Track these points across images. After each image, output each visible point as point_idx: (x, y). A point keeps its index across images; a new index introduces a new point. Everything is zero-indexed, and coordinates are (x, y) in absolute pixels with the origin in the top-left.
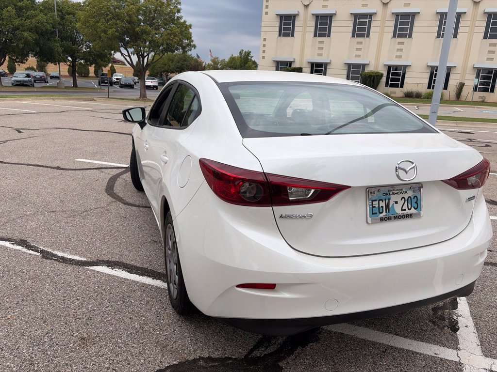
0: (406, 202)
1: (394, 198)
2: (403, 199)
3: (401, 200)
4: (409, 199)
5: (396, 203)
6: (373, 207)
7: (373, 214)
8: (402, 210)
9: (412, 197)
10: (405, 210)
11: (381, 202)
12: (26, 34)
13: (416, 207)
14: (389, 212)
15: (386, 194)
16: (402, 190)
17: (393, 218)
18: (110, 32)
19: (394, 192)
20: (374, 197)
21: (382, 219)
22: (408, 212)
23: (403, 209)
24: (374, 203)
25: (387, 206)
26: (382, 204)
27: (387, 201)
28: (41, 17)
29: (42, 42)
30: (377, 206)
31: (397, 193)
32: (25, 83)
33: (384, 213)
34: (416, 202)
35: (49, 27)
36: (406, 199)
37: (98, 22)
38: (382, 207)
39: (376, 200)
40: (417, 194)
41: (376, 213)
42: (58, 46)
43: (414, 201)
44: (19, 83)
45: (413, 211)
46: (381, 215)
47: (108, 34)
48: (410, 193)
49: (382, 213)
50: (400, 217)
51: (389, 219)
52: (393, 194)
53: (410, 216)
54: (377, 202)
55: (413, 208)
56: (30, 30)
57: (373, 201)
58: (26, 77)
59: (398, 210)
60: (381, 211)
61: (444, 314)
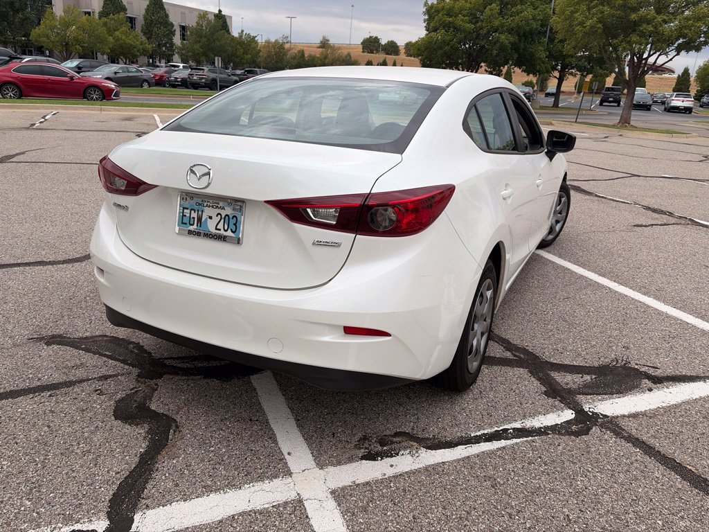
0: (222, 220)
1: (208, 212)
2: (219, 216)
3: (217, 216)
4: (227, 217)
5: (211, 218)
6: (184, 216)
7: (183, 223)
8: (216, 229)
9: (231, 217)
10: (220, 230)
11: (193, 212)
13: (234, 230)
14: (200, 226)
15: (200, 205)
16: (218, 203)
17: (202, 235)
18: (589, 23)
19: (209, 204)
20: (186, 204)
21: (190, 232)
22: (222, 232)
23: (218, 227)
24: (185, 211)
25: (200, 219)
26: (194, 215)
27: (200, 213)
29: (522, 46)
30: (188, 215)
31: (212, 207)
33: (195, 226)
34: (235, 224)
35: (535, 25)
36: (223, 217)
37: (576, 11)
38: (194, 218)
39: (187, 209)
40: (237, 214)
41: (186, 224)
42: (541, 51)
43: (232, 221)
45: (229, 233)
46: (191, 228)
47: (585, 27)
48: (228, 211)
49: (193, 225)
50: (211, 236)
51: (198, 234)
52: (207, 206)
53: (223, 239)
54: (188, 211)
55: (229, 230)
56: (510, 31)
57: (184, 208)
59: (211, 226)
60: (192, 223)
61: (400, 443)
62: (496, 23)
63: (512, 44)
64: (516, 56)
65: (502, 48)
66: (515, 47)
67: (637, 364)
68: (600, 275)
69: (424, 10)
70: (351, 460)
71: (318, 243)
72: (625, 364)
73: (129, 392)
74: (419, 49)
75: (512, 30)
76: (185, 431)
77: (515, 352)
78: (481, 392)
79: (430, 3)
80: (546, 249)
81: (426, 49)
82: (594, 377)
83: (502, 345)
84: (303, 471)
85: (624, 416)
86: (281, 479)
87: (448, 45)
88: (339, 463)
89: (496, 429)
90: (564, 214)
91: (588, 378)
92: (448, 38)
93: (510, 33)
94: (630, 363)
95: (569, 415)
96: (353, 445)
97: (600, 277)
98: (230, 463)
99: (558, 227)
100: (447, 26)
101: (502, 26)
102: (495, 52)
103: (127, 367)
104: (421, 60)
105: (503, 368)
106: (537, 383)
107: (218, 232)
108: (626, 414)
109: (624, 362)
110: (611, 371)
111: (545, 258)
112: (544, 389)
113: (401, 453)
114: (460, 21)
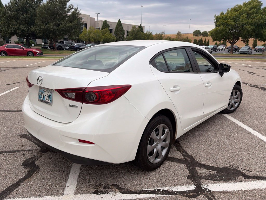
0: (48, 97)
1: (46, 93)
5: (46, 95)
6: (40, 95)
7: (39, 97)
9: (50, 95)
12: (248, 27)
16: (47, 90)
17: (43, 102)
20: (41, 91)
21: (41, 101)
24: (40, 93)
25: (43, 96)
26: (42, 94)
27: (44, 94)
28: (259, 17)
29: (257, 30)
32: (245, 53)
34: (51, 98)
36: (48, 95)
43: (50, 97)
44: (242, 53)
45: (49, 101)
48: (49, 93)
49: (42, 98)
50: (45, 102)
52: (45, 91)
53: (47, 103)
56: (251, 24)
58: (248, 49)
61: (112, 188)
62: (245, 22)
63: (252, 29)
64: (254, 34)
65: (248, 31)
66: (254, 31)
67: (242, 169)
68: (250, 127)
69: (215, 18)
70: (88, 193)
71: (70, 106)
72: (236, 168)
73: (33, 156)
74: (212, 34)
75: (252, 24)
76: (40, 173)
77: (186, 157)
78: (160, 172)
79: (217, 16)
80: (230, 114)
81: (215, 33)
82: (216, 172)
83: (182, 153)
84: (68, 194)
85: (219, 192)
86: (58, 196)
87: (224, 31)
88: (83, 193)
89: (155, 189)
90: (239, 99)
91: (213, 172)
92: (224, 28)
93: (251, 25)
94: (238, 168)
95: (193, 187)
96: (93, 187)
97: (249, 128)
98: (45, 187)
99: (236, 105)
100: (223, 24)
101: (248, 23)
102: (245, 33)
103: (38, 147)
104: (213, 38)
105: (176, 163)
106: (187, 171)
107: (47, 100)
108: (221, 191)
109: (236, 167)
110: (227, 170)
111: (227, 118)
112: (189, 174)
113: (109, 193)
114: (229, 22)
